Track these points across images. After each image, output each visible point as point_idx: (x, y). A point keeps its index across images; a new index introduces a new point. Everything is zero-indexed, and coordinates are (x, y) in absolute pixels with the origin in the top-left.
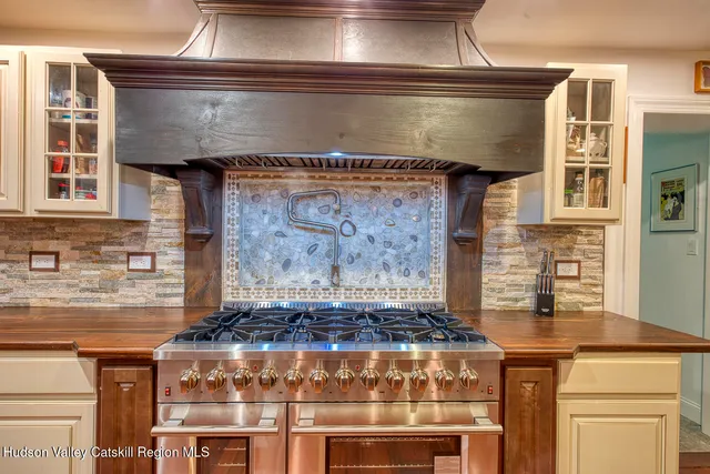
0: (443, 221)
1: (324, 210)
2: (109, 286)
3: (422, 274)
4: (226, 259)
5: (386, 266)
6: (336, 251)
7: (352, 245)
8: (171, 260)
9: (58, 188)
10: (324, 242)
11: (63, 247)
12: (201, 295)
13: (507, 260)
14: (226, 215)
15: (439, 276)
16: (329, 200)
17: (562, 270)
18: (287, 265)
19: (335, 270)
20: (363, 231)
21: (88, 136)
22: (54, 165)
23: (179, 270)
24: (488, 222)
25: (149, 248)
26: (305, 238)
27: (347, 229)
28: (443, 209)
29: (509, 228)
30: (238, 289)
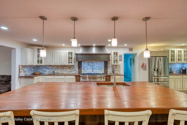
0: (104, 65)
1: (92, 64)
2: (71, 71)
3: (102, 70)
4: (82, 69)
5: (98, 69)
6: (93, 68)
7: (94, 67)
8: (77, 69)
9: (69, 63)
10: (92, 67)
11: (67, 68)
12: (80, 72)
13: (110, 69)
14: (82, 64)
15: (103, 70)
16: (92, 63)
17: (116, 69)
18: (88, 69)
19: (93, 70)
20: (96, 66)
21: (72, 58)
22: (69, 61)
23: (78, 70)
24: (108, 65)
25: (75, 68)
26: (90, 67)
27: (94, 66)
28: (104, 64)
29: (110, 66)
30: (83, 72)
